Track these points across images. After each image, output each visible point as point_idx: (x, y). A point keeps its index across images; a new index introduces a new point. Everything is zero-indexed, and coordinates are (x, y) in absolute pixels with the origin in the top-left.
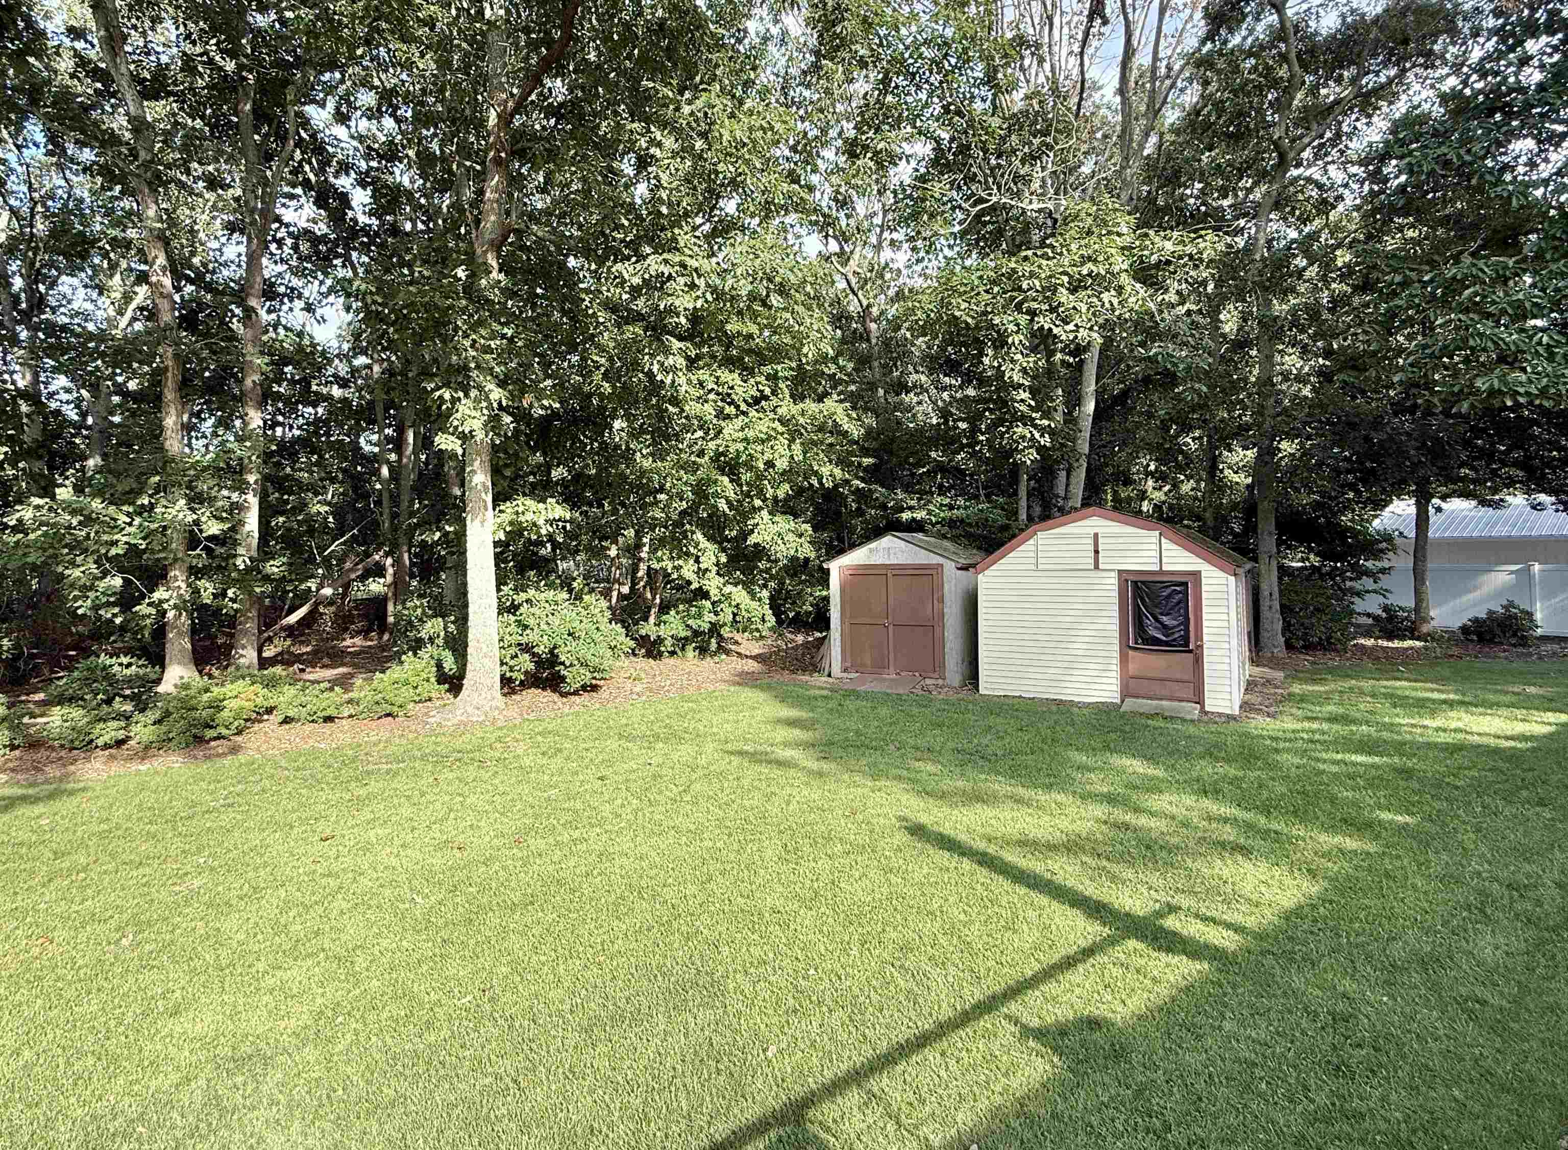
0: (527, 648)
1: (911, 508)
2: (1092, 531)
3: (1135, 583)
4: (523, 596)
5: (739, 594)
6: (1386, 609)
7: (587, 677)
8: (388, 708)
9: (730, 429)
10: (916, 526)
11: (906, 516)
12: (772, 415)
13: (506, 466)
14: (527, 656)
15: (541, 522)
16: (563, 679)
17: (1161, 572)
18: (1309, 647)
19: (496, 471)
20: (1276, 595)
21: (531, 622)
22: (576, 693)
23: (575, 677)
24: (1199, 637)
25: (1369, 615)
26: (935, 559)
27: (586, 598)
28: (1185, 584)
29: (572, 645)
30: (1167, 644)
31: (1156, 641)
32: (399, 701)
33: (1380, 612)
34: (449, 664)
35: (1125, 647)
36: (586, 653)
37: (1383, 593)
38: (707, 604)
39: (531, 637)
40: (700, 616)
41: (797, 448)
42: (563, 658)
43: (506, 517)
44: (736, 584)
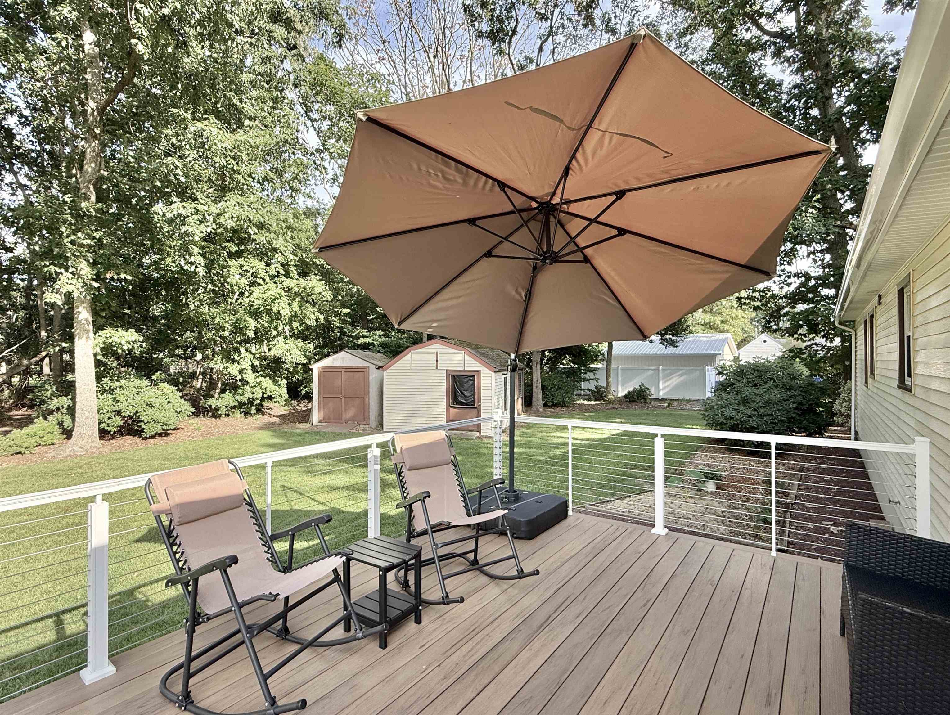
0: (119, 412)
1: (364, 337)
2: (435, 351)
3: (453, 376)
4: (118, 384)
5: (267, 383)
6: (596, 387)
7: (158, 428)
8: (19, 449)
9: (257, 291)
10: (365, 347)
11: (361, 341)
12: (280, 286)
13: (103, 310)
14: (118, 418)
15: (123, 342)
16: (143, 430)
17: (464, 371)
18: (555, 405)
19: (95, 313)
20: (540, 381)
21: (122, 398)
22: (153, 437)
23: (150, 429)
24: (479, 401)
25: (589, 390)
26: (366, 364)
27: (161, 385)
28: (474, 376)
29: (150, 411)
30: (466, 404)
31: (462, 403)
32: (25, 445)
33: (594, 389)
34: (68, 423)
35: (449, 406)
36: (158, 416)
37: (597, 380)
38: (247, 388)
39: (121, 406)
40: (243, 394)
41: (296, 304)
42: (142, 418)
43: (101, 340)
44: (265, 377)
